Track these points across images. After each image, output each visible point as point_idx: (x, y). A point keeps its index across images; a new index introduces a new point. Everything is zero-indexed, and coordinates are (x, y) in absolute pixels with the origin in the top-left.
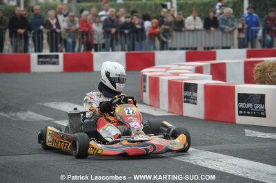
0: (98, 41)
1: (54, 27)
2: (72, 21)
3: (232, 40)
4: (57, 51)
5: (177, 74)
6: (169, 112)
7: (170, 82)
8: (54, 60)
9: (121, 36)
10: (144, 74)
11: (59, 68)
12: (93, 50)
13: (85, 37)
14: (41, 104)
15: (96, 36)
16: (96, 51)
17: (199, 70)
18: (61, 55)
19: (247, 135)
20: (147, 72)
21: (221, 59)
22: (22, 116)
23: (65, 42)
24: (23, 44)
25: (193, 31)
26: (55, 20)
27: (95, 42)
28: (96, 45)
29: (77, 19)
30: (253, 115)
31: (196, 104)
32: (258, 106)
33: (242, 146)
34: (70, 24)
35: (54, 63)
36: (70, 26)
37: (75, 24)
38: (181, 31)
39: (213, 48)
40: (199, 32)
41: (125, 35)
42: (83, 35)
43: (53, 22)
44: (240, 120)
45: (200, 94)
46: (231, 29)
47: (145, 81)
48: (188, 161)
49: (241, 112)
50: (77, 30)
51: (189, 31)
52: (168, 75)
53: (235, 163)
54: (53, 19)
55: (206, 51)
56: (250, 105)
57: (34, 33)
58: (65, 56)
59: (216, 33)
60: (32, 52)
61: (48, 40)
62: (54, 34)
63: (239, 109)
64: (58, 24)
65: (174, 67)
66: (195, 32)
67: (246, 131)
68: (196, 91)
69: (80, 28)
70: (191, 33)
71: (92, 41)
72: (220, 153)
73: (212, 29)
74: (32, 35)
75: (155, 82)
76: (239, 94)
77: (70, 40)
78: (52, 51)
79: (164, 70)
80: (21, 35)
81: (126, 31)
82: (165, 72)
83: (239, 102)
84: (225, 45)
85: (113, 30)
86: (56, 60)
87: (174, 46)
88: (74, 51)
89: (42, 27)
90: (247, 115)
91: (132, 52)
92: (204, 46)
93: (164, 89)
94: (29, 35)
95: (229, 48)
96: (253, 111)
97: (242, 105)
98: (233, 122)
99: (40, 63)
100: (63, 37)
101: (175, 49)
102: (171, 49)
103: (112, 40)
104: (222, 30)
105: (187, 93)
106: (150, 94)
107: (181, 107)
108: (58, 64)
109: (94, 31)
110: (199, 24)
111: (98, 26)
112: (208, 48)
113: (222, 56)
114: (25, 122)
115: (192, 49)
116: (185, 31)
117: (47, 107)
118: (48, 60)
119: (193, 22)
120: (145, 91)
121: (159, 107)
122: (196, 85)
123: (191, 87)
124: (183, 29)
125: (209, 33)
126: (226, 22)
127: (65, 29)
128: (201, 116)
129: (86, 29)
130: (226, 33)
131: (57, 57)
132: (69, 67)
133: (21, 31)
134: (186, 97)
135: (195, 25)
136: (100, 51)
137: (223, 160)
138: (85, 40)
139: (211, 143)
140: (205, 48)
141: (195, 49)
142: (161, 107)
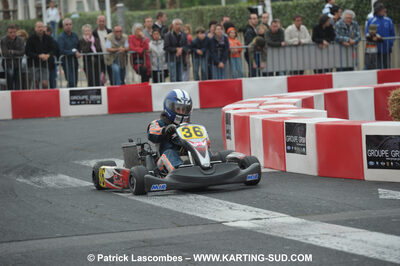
0: (158, 67)
2: (118, 39)
3: (356, 57)
5: (277, 112)
6: (265, 167)
7: (265, 123)
8: (93, 97)
10: (227, 112)
11: (102, 108)
12: (151, 80)
13: (138, 61)
14: (76, 162)
15: (154, 60)
16: (155, 81)
17: (308, 103)
18: (104, 89)
19: (382, 197)
20: (230, 109)
21: (340, 87)
22: (49, 181)
23: (110, 69)
24: (48, 76)
25: (296, 46)
27: (154, 68)
28: (155, 73)
29: (125, 35)
30: (390, 168)
31: (304, 153)
32: (397, 153)
33: (375, 214)
34: (116, 43)
35: (94, 102)
36: (117, 46)
37: (123, 43)
38: (279, 46)
39: (327, 70)
40: (306, 48)
42: (135, 59)
44: (371, 175)
45: (311, 138)
46: (353, 41)
47: (228, 122)
48: (296, 239)
49: (372, 163)
50: (126, 52)
51: (291, 46)
52: (262, 113)
53: (364, 239)
55: (317, 74)
56: (384, 153)
57: (63, 59)
58: (109, 89)
59: (331, 47)
60: (61, 87)
61: (85, 69)
63: (369, 159)
65: (270, 100)
66: (300, 48)
67: (380, 190)
68: (304, 136)
70: (294, 49)
71: (149, 67)
72: (343, 225)
73: (325, 42)
74: (60, 62)
75: (243, 123)
76: (367, 136)
77: (116, 68)
79: (256, 105)
80: (44, 62)
81: (199, 51)
82: (258, 108)
83: (368, 149)
84: (344, 65)
85: (180, 50)
86: (98, 97)
87: (270, 70)
88: (123, 83)
89: (74, 50)
90: (380, 167)
91: (208, 81)
92: (314, 67)
93: (256, 133)
94: (56, 62)
95: (351, 69)
96: (390, 161)
97: (373, 153)
98: (360, 178)
99: (72, 102)
100: (106, 62)
101: (271, 74)
102: (265, 75)
103: (178, 65)
104: (341, 43)
105: (290, 138)
106: (237, 141)
107: (283, 159)
108: (100, 103)
109: (151, 52)
110: (306, 36)
111: (157, 44)
112: (320, 71)
113: (341, 82)
114: (54, 189)
115: (296, 72)
116: (285, 46)
117: (86, 167)
118: (86, 97)
119: (297, 34)
120: (229, 138)
123: (295, 129)
124: (283, 44)
125: (321, 49)
126: (345, 30)
127: (108, 50)
129: (140, 50)
130: (347, 47)
131: (99, 92)
133: (44, 56)
134: (288, 144)
135: (299, 37)
136: (161, 81)
137: (346, 234)
138: (138, 65)
139: (328, 211)
140: (315, 71)
141: (302, 72)
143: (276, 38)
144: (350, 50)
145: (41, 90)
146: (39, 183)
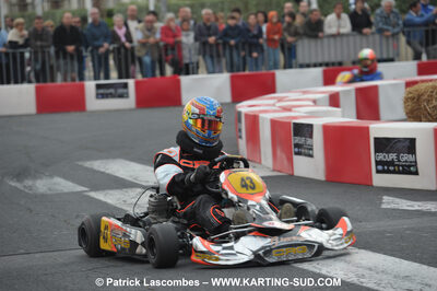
0: (190, 59)
1: (123, 39)
2: (150, 29)
3: (397, 47)
4: (128, 77)
5: (290, 110)
6: (274, 170)
7: (274, 123)
8: (121, 91)
9: (224, 49)
10: (239, 109)
11: (129, 102)
13: (170, 52)
14: (80, 163)
17: (334, 100)
18: (131, 83)
19: (384, 206)
20: (245, 106)
22: (42, 185)
23: (141, 61)
24: (76, 68)
26: (124, 29)
27: (186, 61)
28: (187, 65)
30: (399, 172)
31: (311, 156)
32: (406, 157)
34: (147, 33)
35: (121, 96)
36: (147, 37)
37: (154, 33)
38: (316, 37)
40: (345, 39)
41: (231, 47)
42: (166, 50)
43: (121, 33)
44: (379, 180)
45: (318, 140)
49: (380, 168)
50: (157, 44)
52: (275, 111)
54: (120, 28)
56: (392, 156)
57: (92, 51)
58: (137, 83)
59: (371, 38)
60: (89, 79)
62: (123, 50)
63: (378, 163)
64: (128, 36)
65: (292, 95)
66: (338, 39)
67: (386, 198)
68: (311, 137)
69: (162, 40)
70: (332, 40)
71: (181, 60)
75: (253, 121)
76: (376, 139)
77: (147, 60)
78: (120, 77)
79: (272, 102)
81: (232, 42)
82: (274, 105)
83: (376, 151)
84: (385, 56)
85: (212, 39)
86: (125, 91)
87: (307, 62)
88: (154, 75)
90: (388, 172)
91: (241, 73)
92: (352, 58)
94: (84, 54)
95: (392, 60)
96: (399, 166)
97: (381, 157)
98: (368, 184)
99: (100, 96)
100: (137, 54)
101: (308, 66)
102: (302, 66)
105: (298, 140)
106: (248, 141)
107: (291, 161)
108: (127, 97)
110: (346, 26)
111: (187, 35)
114: (43, 195)
115: (333, 64)
117: (87, 168)
118: (112, 91)
121: (260, 163)
122: (311, 126)
123: (303, 130)
124: (320, 34)
126: (386, 19)
127: (139, 42)
128: (320, 175)
129: (171, 40)
130: (387, 37)
131: (125, 86)
132: (144, 101)
133: (71, 48)
134: (297, 145)
135: (338, 27)
136: (193, 74)
138: (170, 57)
140: (354, 62)
141: (340, 64)
142: (263, 162)
143: (314, 29)
144: (391, 41)
145: (69, 83)
146: (30, 188)
